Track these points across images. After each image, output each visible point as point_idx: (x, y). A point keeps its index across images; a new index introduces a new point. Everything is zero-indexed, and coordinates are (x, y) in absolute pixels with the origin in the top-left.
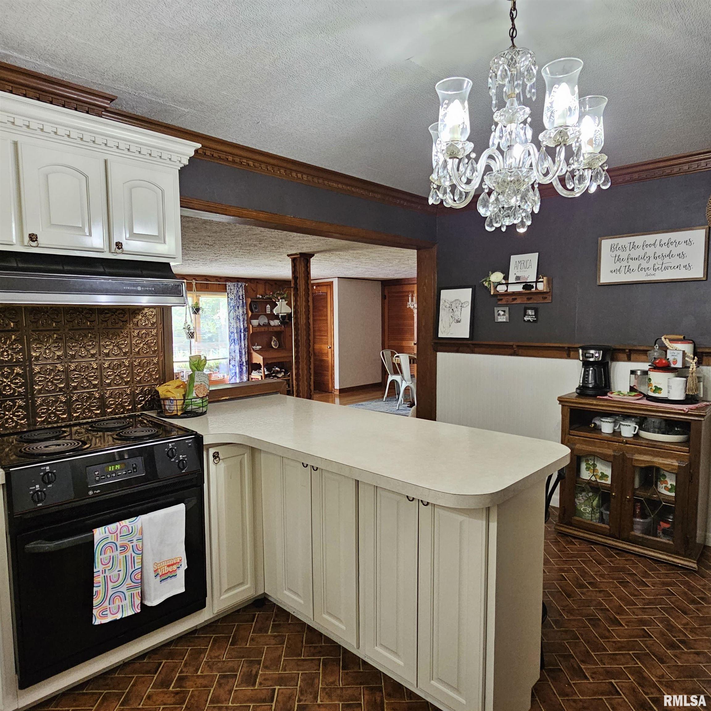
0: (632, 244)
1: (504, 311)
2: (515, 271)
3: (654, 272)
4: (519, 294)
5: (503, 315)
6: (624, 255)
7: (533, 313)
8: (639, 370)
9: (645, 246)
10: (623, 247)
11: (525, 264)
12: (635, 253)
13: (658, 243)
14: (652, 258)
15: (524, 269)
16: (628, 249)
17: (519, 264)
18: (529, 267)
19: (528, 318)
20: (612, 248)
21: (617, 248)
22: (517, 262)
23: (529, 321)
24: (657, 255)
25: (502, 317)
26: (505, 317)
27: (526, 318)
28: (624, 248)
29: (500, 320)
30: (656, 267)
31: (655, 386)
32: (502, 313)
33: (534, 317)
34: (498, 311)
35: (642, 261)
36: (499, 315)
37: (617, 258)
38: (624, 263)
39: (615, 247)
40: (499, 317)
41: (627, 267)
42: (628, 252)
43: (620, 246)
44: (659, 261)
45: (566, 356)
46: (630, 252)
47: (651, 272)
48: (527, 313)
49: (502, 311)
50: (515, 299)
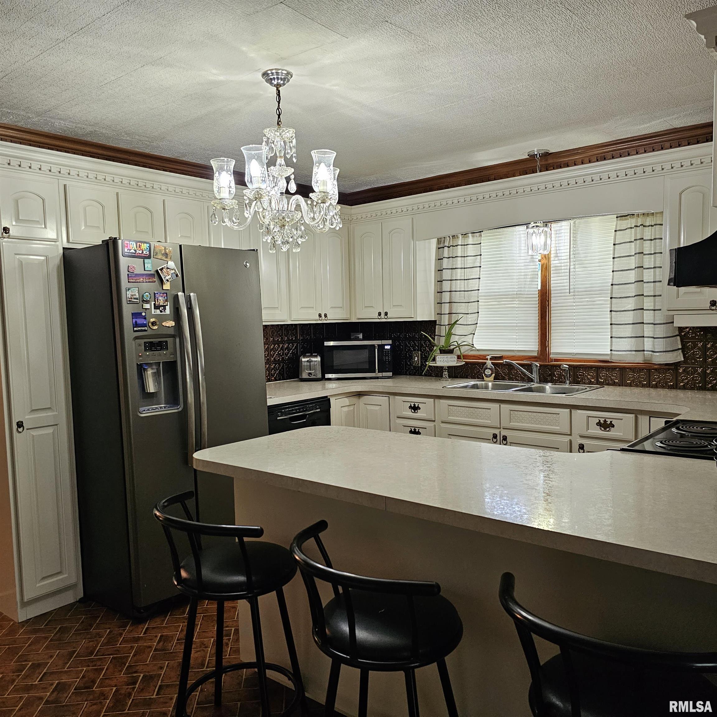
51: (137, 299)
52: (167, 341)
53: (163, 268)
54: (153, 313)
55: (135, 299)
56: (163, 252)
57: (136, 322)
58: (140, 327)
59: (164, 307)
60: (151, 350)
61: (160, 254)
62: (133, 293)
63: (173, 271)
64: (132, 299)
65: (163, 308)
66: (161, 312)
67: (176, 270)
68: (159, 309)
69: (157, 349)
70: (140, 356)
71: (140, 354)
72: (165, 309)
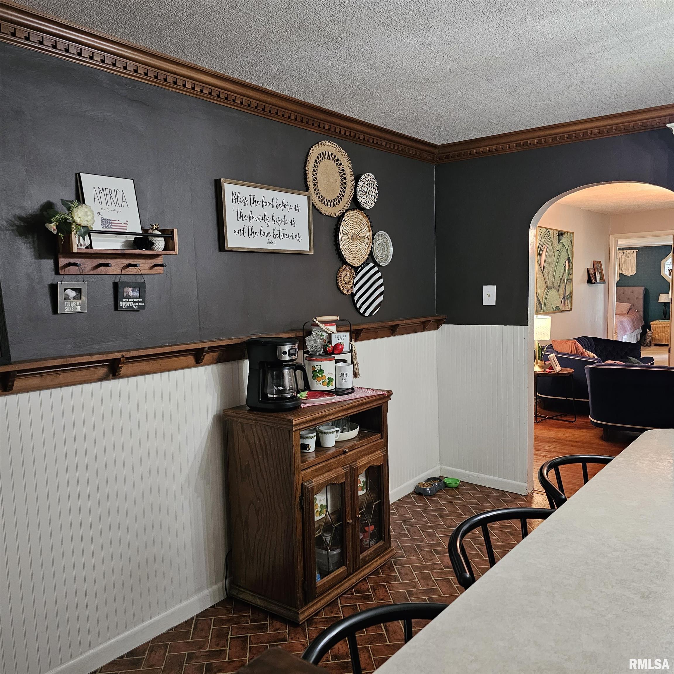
0: (252, 197)
1: (79, 291)
2: (98, 208)
3: (273, 240)
5: (74, 298)
6: (246, 211)
7: (137, 294)
9: (264, 204)
10: (244, 199)
11: (113, 196)
12: (256, 211)
13: (274, 202)
14: (271, 221)
15: (114, 207)
16: (249, 203)
17: (102, 195)
18: (122, 205)
19: (128, 304)
20: (234, 198)
22: (97, 190)
23: (130, 309)
24: (274, 218)
25: (74, 303)
26: (79, 302)
27: (123, 304)
28: (245, 201)
29: (69, 310)
30: (275, 233)
32: (73, 294)
33: (140, 300)
34: (65, 290)
35: (263, 223)
36: (67, 298)
37: (239, 213)
38: (247, 223)
39: (236, 197)
40: (68, 303)
41: (250, 228)
42: (249, 208)
43: (241, 196)
44: (277, 225)
46: (251, 208)
47: (271, 238)
48: (125, 294)
49: (73, 289)
50: (100, 265)
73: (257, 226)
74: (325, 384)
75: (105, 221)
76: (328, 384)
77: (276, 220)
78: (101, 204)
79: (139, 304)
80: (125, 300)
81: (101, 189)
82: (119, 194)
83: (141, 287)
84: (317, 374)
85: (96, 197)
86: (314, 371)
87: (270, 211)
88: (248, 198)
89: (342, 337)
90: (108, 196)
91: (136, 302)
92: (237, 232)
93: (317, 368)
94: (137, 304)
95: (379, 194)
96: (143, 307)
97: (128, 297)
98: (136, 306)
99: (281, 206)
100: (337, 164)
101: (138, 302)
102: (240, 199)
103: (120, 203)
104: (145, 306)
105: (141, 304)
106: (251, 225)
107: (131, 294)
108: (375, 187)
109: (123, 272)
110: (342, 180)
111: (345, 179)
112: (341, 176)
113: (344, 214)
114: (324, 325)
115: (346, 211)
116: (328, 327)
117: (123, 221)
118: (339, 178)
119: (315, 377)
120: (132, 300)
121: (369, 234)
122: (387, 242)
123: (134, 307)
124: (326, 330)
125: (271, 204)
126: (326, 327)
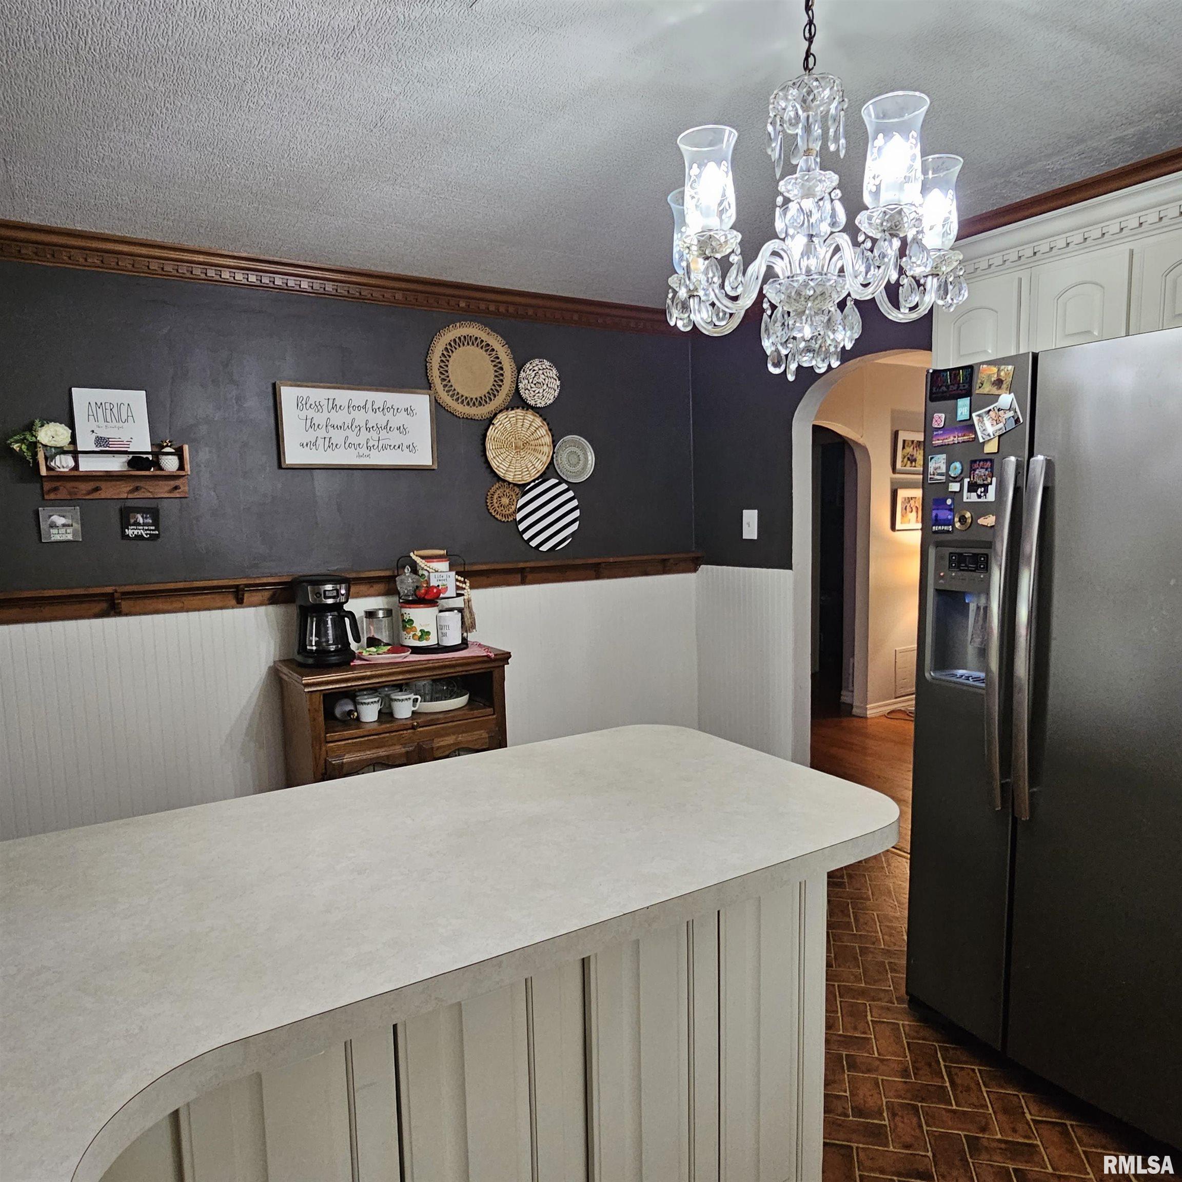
0: (331, 402)
1: (68, 517)
2: (93, 425)
3: (368, 452)
4: (109, 477)
5: (65, 526)
6: (320, 419)
7: (149, 521)
8: (380, 609)
9: (351, 408)
10: (318, 404)
11: (115, 410)
12: (338, 418)
13: (369, 405)
14: (363, 430)
15: (114, 424)
16: (325, 408)
17: (100, 411)
18: (127, 420)
19: (136, 532)
20: (300, 404)
21: (308, 406)
22: (93, 405)
23: (139, 537)
24: (369, 425)
25: (62, 531)
26: (69, 530)
27: (130, 532)
28: (318, 407)
29: (55, 537)
30: (370, 444)
31: (421, 631)
32: (61, 521)
33: (153, 528)
34: (51, 516)
35: (348, 432)
36: (53, 525)
37: (309, 421)
38: (322, 433)
39: (304, 402)
40: (54, 530)
41: (327, 440)
42: (325, 415)
43: (311, 401)
44: (374, 434)
45: (234, 602)
46: (329, 415)
47: (364, 451)
48: (132, 521)
49: (61, 516)
50: (97, 489)
51: (941, 474)
52: (987, 555)
53: (990, 410)
54: (965, 500)
55: (939, 474)
56: (994, 378)
57: (936, 516)
58: (945, 525)
59: (986, 487)
60: (958, 567)
61: (989, 383)
62: (937, 465)
63: (1011, 414)
64: (934, 475)
65: (983, 489)
66: (979, 497)
67: (1018, 410)
68: (976, 492)
69: (968, 567)
70: (942, 577)
71: (942, 574)
72: (986, 491)
73: (338, 436)
74: (417, 637)
75: (99, 440)
76: (420, 639)
77: (373, 427)
78: (96, 420)
79: (152, 532)
80: (132, 527)
81: (99, 404)
82: (124, 409)
83: (154, 514)
84: (407, 624)
85: (91, 413)
86: (404, 621)
87: (360, 417)
88: (324, 403)
89: (445, 578)
90: (108, 411)
91: (146, 530)
92: (305, 445)
93: (406, 617)
94: (148, 532)
95: (562, 386)
96: (157, 536)
97: (137, 524)
98: (147, 534)
99: (381, 410)
100: (486, 351)
101: (150, 530)
102: (311, 405)
103: (124, 417)
104: (159, 534)
105: (154, 532)
106: (328, 436)
107: (141, 520)
108: (555, 377)
109: (130, 496)
110: (496, 371)
111: (502, 369)
112: (495, 366)
113: (495, 415)
114: (424, 561)
115: (501, 411)
116: (428, 564)
117: (125, 439)
118: (492, 369)
119: (404, 628)
120: (141, 528)
121: (548, 439)
122: (583, 449)
123: (145, 536)
124: (425, 568)
125: (365, 407)
126: (426, 563)
